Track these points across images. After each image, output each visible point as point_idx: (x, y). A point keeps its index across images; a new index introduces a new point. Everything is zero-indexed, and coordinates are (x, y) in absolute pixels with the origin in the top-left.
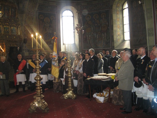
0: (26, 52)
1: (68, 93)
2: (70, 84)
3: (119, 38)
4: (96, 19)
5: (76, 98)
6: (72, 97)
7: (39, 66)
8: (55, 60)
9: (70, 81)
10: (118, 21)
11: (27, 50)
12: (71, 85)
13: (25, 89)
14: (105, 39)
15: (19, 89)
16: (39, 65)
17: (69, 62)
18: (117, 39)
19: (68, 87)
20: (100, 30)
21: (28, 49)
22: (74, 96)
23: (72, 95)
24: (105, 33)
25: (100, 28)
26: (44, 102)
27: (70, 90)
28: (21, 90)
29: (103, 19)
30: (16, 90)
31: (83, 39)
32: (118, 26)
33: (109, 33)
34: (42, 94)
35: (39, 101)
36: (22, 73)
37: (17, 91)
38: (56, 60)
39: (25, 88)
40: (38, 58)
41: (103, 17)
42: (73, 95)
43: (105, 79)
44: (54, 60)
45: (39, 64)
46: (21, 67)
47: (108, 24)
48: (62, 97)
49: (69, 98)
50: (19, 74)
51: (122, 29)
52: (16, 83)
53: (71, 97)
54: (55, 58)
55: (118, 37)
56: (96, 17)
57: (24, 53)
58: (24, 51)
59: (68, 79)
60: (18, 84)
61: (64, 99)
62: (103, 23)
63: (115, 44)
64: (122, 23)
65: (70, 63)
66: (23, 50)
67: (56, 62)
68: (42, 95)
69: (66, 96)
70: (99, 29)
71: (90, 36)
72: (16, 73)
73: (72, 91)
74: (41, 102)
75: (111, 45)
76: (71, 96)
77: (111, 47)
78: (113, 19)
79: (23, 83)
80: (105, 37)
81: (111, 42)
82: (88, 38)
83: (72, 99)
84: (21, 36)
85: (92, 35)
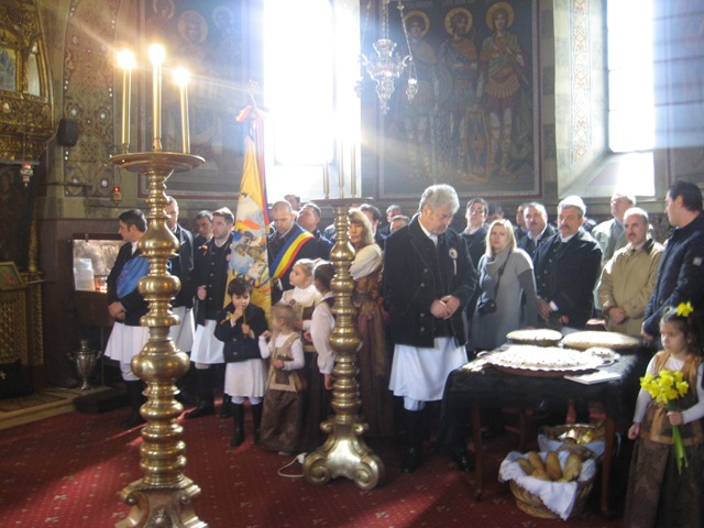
0: (70, 195)
3: (584, 138)
4: (456, 37)
8: (254, 244)
10: (580, 47)
11: (77, 185)
14: (508, 141)
17: (341, 259)
18: (570, 143)
20: (479, 93)
21: (84, 181)
22: (373, 464)
23: (357, 460)
24: (508, 113)
25: (480, 85)
29: (500, 35)
31: (383, 137)
32: (581, 76)
33: (531, 110)
34: (184, 470)
35: (159, 525)
38: (260, 249)
41: (497, 22)
42: (362, 462)
44: (245, 249)
47: (522, 63)
51: (598, 91)
53: (349, 475)
54: (253, 231)
55: (579, 137)
56: (460, 25)
57: (60, 201)
58: (60, 192)
62: (497, 55)
63: (561, 173)
64: (600, 59)
66: (56, 184)
67: (257, 259)
68: (185, 481)
70: (475, 87)
71: (422, 126)
75: (537, 178)
77: (540, 189)
78: (556, 35)
80: (507, 131)
81: (536, 159)
82: (411, 137)
84: (46, 100)
85: (432, 119)
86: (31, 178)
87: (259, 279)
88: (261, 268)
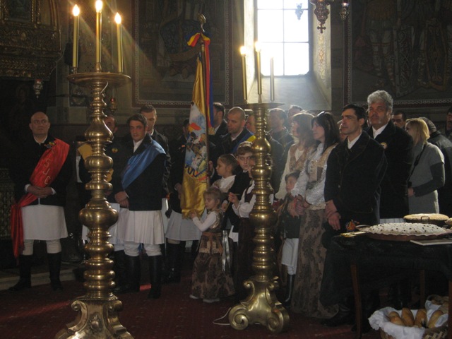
0: (75, 105)
1: (251, 303)
2: (262, 256)
5: (287, 328)
6: (268, 322)
7: (101, 158)
9: (262, 244)
11: (81, 97)
12: (267, 263)
13: (58, 275)
15: (32, 276)
16: (101, 151)
17: (259, 151)
19: (252, 273)
20: (437, 8)
22: (281, 316)
23: (268, 310)
26: (122, 331)
27: (260, 287)
28: (40, 279)
30: (18, 278)
31: (350, 51)
34: (112, 289)
35: (94, 326)
36: (47, 201)
37: (25, 283)
39: (62, 272)
40: (102, 117)
42: (273, 312)
43: (431, 238)
44: (191, 146)
45: (102, 147)
46: (44, 170)
48: (221, 321)
49: (256, 326)
50: (35, 203)
52: (22, 247)
53: (263, 323)
54: (196, 132)
57: (66, 110)
58: (67, 102)
59: (255, 234)
60: (28, 251)
61: (231, 328)
65: (265, 157)
68: (112, 296)
69: (243, 317)
71: (386, 40)
72: (21, 198)
73: (271, 292)
74: (105, 327)
76: (267, 314)
79: (54, 249)
82: (376, 49)
83: (270, 332)
84: (55, 28)
85: (395, 33)
86: (41, 91)
87: (197, 169)
88: (199, 160)
